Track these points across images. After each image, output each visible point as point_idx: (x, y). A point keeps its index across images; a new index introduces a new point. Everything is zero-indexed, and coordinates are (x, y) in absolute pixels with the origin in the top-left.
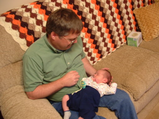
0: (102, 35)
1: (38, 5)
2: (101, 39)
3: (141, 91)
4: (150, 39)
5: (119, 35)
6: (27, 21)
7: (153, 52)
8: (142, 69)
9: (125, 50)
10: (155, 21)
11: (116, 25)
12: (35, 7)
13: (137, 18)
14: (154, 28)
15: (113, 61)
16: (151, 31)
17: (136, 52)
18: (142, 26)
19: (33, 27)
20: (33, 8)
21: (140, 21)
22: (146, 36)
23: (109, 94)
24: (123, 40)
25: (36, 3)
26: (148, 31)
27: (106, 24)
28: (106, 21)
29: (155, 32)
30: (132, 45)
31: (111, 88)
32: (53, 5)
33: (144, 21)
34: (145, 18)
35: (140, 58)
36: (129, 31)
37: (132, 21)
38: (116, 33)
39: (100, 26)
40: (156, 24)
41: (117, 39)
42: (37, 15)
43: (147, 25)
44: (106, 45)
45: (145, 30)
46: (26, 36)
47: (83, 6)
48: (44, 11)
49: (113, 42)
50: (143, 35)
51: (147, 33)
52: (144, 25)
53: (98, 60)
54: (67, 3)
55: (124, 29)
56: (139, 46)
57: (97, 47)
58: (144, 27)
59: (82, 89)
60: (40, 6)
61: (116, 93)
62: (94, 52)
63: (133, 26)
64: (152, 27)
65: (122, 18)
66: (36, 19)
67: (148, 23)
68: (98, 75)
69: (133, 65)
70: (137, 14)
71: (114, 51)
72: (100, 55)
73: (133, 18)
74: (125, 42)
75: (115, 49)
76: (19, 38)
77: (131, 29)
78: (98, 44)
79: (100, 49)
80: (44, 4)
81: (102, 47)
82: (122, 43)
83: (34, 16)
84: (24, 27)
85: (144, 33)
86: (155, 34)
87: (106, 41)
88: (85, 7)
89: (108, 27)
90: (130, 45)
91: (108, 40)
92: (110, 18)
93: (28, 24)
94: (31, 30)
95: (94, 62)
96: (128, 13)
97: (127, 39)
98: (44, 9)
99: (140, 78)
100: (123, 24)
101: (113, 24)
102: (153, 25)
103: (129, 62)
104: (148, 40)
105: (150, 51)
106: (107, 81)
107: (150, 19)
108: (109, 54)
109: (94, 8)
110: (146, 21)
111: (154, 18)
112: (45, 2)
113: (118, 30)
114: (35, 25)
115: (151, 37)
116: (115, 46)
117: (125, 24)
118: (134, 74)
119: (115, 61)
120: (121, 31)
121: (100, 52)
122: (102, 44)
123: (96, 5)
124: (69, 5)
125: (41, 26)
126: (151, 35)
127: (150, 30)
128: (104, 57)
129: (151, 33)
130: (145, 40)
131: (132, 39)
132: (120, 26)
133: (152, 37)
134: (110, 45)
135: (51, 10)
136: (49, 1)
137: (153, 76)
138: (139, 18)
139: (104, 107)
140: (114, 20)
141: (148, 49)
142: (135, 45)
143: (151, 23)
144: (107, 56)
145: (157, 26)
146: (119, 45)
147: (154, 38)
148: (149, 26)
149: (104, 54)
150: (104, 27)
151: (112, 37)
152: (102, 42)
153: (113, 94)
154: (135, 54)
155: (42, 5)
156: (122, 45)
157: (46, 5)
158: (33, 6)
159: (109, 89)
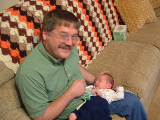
0: (89, 34)
1: (16, 11)
2: (89, 39)
3: (144, 89)
4: (136, 31)
5: (105, 31)
6: (7, 32)
7: (143, 44)
8: (139, 65)
9: (114, 46)
10: (139, 11)
11: (101, 21)
12: (12, 14)
13: (119, 10)
14: (139, 19)
15: (105, 61)
16: (136, 23)
17: (126, 47)
18: (126, 18)
19: (16, 39)
20: (10, 16)
21: (123, 13)
22: (131, 28)
23: (118, 100)
24: (109, 36)
25: (13, 9)
26: (132, 23)
27: (91, 22)
28: (91, 19)
29: (140, 23)
30: (119, 40)
31: (119, 93)
32: (33, 9)
33: (127, 13)
34: (127, 10)
35: (132, 53)
36: (113, 26)
37: (115, 14)
38: (102, 30)
39: (86, 25)
40: (140, 15)
41: (103, 36)
42: (18, 23)
43: (131, 16)
44: (94, 44)
45: (130, 22)
46: (10, 51)
47: (66, 5)
48: (25, 17)
49: (101, 40)
50: (128, 27)
51: (132, 25)
52: (127, 17)
53: (89, 62)
54: (48, 5)
55: (109, 24)
56: (127, 40)
57: (86, 49)
58: (128, 19)
59: (87, 100)
60: (18, 12)
61: (125, 97)
62: (84, 55)
63: (116, 19)
64: (137, 18)
65: (105, 13)
66: (18, 28)
67: (131, 14)
68: (100, 81)
69: (128, 62)
70: (119, 7)
71: (102, 49)
72: (90, 57)
73: (115, 11)
74: (112, 38)
75: (103, 47)
76: (2, 55)
77: (115, 23)
78: (86, 45)
79: (89, 50)
80: (23, 9)
81: (91, 48)
82: (109, 39)
83: (14, 25)
84: (6, 41)
85: (129, 25)
86: (140, 25)
87: (94, 41)
88: (68, 6)
89: (94, 24)
90: (117, 40)
91: (95, 39)
92: (94, 15)
93: (9, 36)
94: (14, 43)
95: (86, 65)
96: (109, 7)
97: (113, 34)
98: (24, 15)
99: (140, 75)
100: (107, 19)
101: (97, 20)
102: (137, 16)
103: (123, 59)
104: (134, 32)
105: (140, 44)
106: (111, 86)
107: (133, 9)
108: (99, 53)
109: (77, 6)
110: (129, 13)
111: (137, 9)
112: (23, 7)
113: (103, 26)
114: (18, 35)
115: (136, 28)
116: (103, 44)
117: (109, 19)
118: (133, 71)
119: (108, 61)
120: (106, 27)
121: (90, 53)
122: (91, 45)
123: (79, 2)
124: (51, 6)
125: (25, 36)
126: (136, 27)
127: (135, 21)
128: (94, 58)
129: (137, 24)
130: (131, 32)
131: (119, 33)
132: (104, 22)
133: (138, 28)
134: (98, 44)
135: (32, 15)
136: (28, 5)
137: (151, 70)
138: (121, 10)
139: (112, 114)
140: (98, 16)
141: (136, 42)
142: (123, 40)
143: (135, 14)
144: (96, 56)
145: (140, 16)
146: (106, 42)
147: (139, 29)
148: (133, 18)
149: (94, 54)
150: (89, 26)
151: (98, 35)
152: (90, 42)
153: (122, 100)
154: (125, 49)
155: (20, 10)
156: (109, 41)
157: (25, 10)
158: (10, 13)
159: (116, 95)
